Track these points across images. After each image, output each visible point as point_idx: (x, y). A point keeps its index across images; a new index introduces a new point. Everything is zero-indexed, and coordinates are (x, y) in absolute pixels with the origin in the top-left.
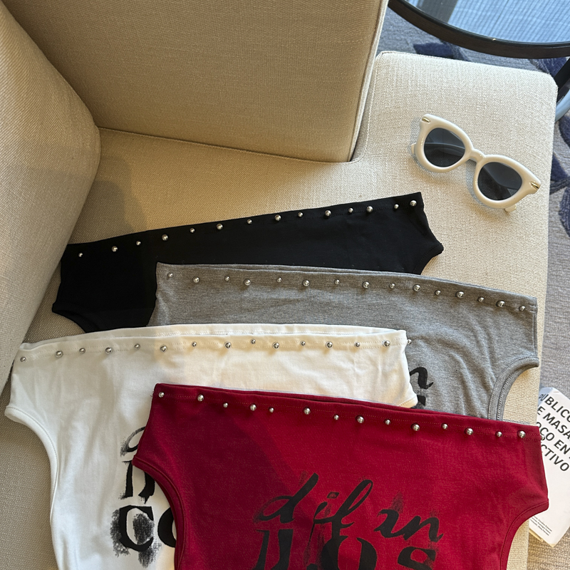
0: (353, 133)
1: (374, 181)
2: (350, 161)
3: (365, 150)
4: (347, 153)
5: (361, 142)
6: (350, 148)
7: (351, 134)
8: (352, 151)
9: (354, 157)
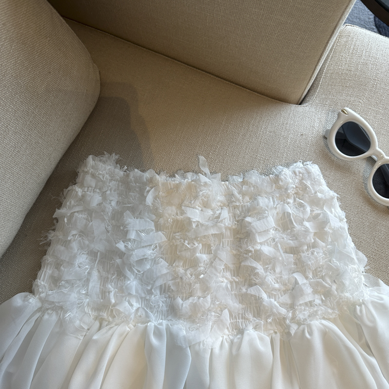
0: (310, 80)
1: (317, 125)
2: (300, 104)
3: (315, 99)
4: (299, 98)
5: (312, 92)
6: (303, 93)
7: (308, 80)
8: (303, 97)
9: (303, 102)
